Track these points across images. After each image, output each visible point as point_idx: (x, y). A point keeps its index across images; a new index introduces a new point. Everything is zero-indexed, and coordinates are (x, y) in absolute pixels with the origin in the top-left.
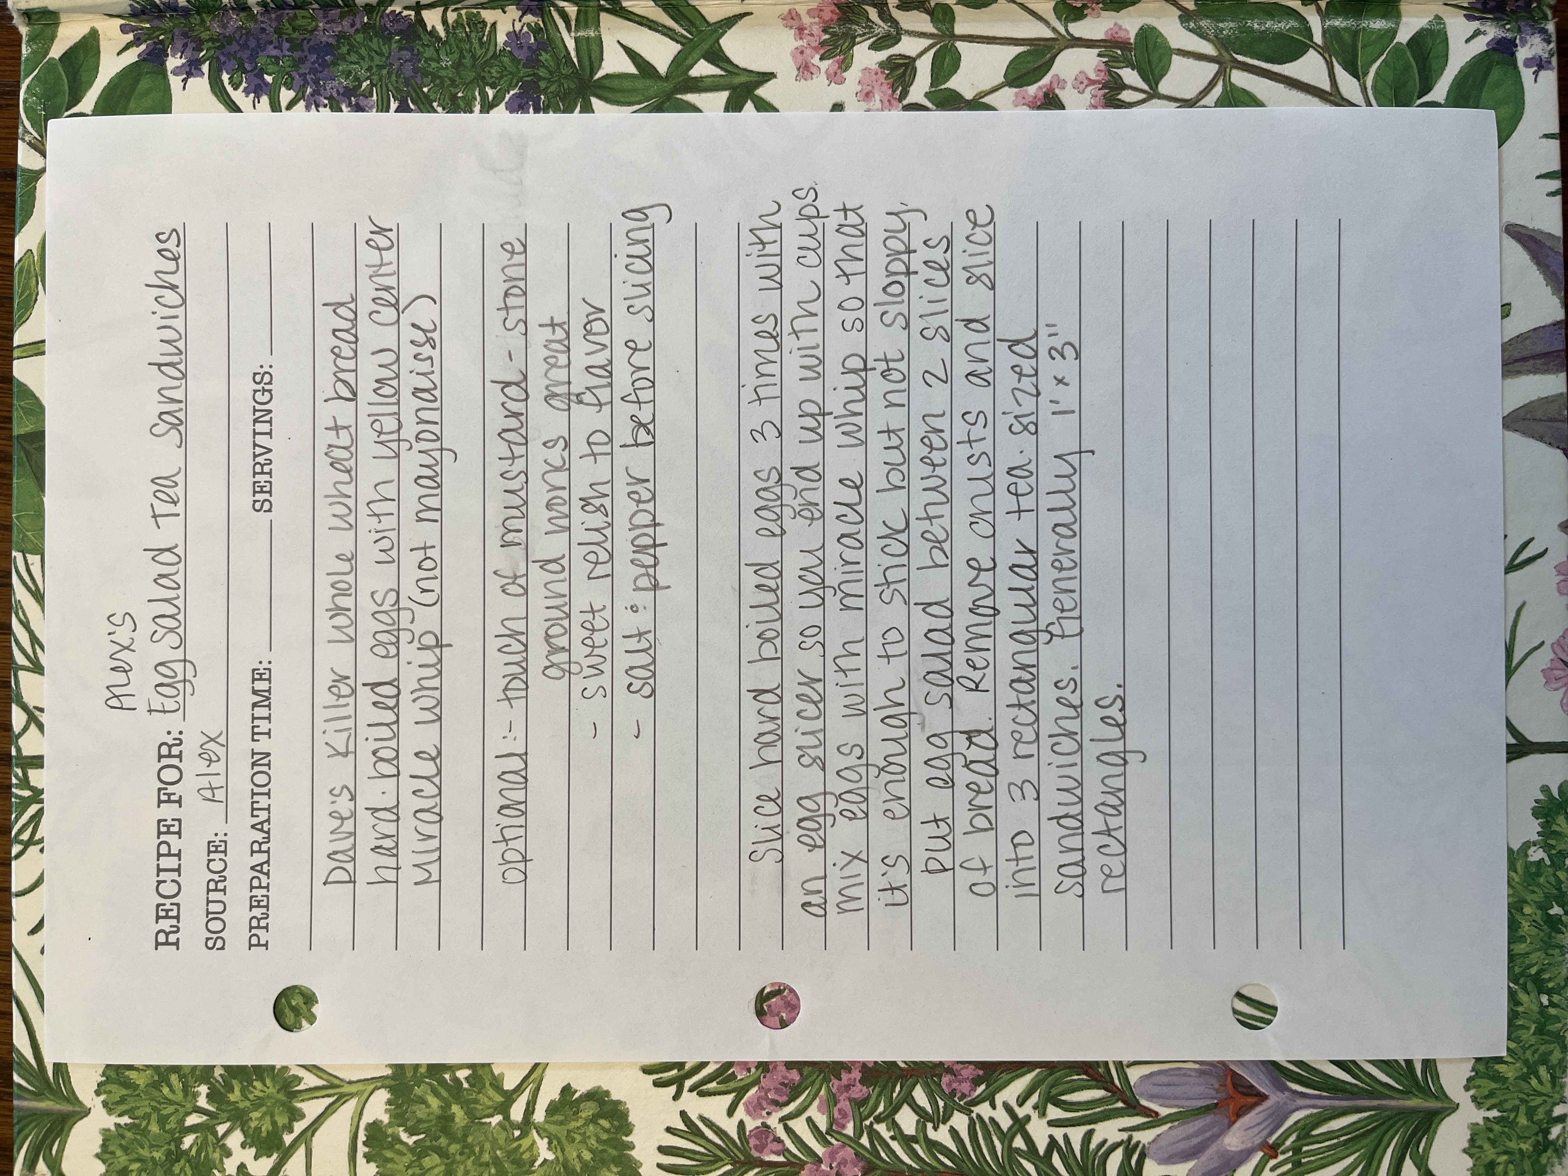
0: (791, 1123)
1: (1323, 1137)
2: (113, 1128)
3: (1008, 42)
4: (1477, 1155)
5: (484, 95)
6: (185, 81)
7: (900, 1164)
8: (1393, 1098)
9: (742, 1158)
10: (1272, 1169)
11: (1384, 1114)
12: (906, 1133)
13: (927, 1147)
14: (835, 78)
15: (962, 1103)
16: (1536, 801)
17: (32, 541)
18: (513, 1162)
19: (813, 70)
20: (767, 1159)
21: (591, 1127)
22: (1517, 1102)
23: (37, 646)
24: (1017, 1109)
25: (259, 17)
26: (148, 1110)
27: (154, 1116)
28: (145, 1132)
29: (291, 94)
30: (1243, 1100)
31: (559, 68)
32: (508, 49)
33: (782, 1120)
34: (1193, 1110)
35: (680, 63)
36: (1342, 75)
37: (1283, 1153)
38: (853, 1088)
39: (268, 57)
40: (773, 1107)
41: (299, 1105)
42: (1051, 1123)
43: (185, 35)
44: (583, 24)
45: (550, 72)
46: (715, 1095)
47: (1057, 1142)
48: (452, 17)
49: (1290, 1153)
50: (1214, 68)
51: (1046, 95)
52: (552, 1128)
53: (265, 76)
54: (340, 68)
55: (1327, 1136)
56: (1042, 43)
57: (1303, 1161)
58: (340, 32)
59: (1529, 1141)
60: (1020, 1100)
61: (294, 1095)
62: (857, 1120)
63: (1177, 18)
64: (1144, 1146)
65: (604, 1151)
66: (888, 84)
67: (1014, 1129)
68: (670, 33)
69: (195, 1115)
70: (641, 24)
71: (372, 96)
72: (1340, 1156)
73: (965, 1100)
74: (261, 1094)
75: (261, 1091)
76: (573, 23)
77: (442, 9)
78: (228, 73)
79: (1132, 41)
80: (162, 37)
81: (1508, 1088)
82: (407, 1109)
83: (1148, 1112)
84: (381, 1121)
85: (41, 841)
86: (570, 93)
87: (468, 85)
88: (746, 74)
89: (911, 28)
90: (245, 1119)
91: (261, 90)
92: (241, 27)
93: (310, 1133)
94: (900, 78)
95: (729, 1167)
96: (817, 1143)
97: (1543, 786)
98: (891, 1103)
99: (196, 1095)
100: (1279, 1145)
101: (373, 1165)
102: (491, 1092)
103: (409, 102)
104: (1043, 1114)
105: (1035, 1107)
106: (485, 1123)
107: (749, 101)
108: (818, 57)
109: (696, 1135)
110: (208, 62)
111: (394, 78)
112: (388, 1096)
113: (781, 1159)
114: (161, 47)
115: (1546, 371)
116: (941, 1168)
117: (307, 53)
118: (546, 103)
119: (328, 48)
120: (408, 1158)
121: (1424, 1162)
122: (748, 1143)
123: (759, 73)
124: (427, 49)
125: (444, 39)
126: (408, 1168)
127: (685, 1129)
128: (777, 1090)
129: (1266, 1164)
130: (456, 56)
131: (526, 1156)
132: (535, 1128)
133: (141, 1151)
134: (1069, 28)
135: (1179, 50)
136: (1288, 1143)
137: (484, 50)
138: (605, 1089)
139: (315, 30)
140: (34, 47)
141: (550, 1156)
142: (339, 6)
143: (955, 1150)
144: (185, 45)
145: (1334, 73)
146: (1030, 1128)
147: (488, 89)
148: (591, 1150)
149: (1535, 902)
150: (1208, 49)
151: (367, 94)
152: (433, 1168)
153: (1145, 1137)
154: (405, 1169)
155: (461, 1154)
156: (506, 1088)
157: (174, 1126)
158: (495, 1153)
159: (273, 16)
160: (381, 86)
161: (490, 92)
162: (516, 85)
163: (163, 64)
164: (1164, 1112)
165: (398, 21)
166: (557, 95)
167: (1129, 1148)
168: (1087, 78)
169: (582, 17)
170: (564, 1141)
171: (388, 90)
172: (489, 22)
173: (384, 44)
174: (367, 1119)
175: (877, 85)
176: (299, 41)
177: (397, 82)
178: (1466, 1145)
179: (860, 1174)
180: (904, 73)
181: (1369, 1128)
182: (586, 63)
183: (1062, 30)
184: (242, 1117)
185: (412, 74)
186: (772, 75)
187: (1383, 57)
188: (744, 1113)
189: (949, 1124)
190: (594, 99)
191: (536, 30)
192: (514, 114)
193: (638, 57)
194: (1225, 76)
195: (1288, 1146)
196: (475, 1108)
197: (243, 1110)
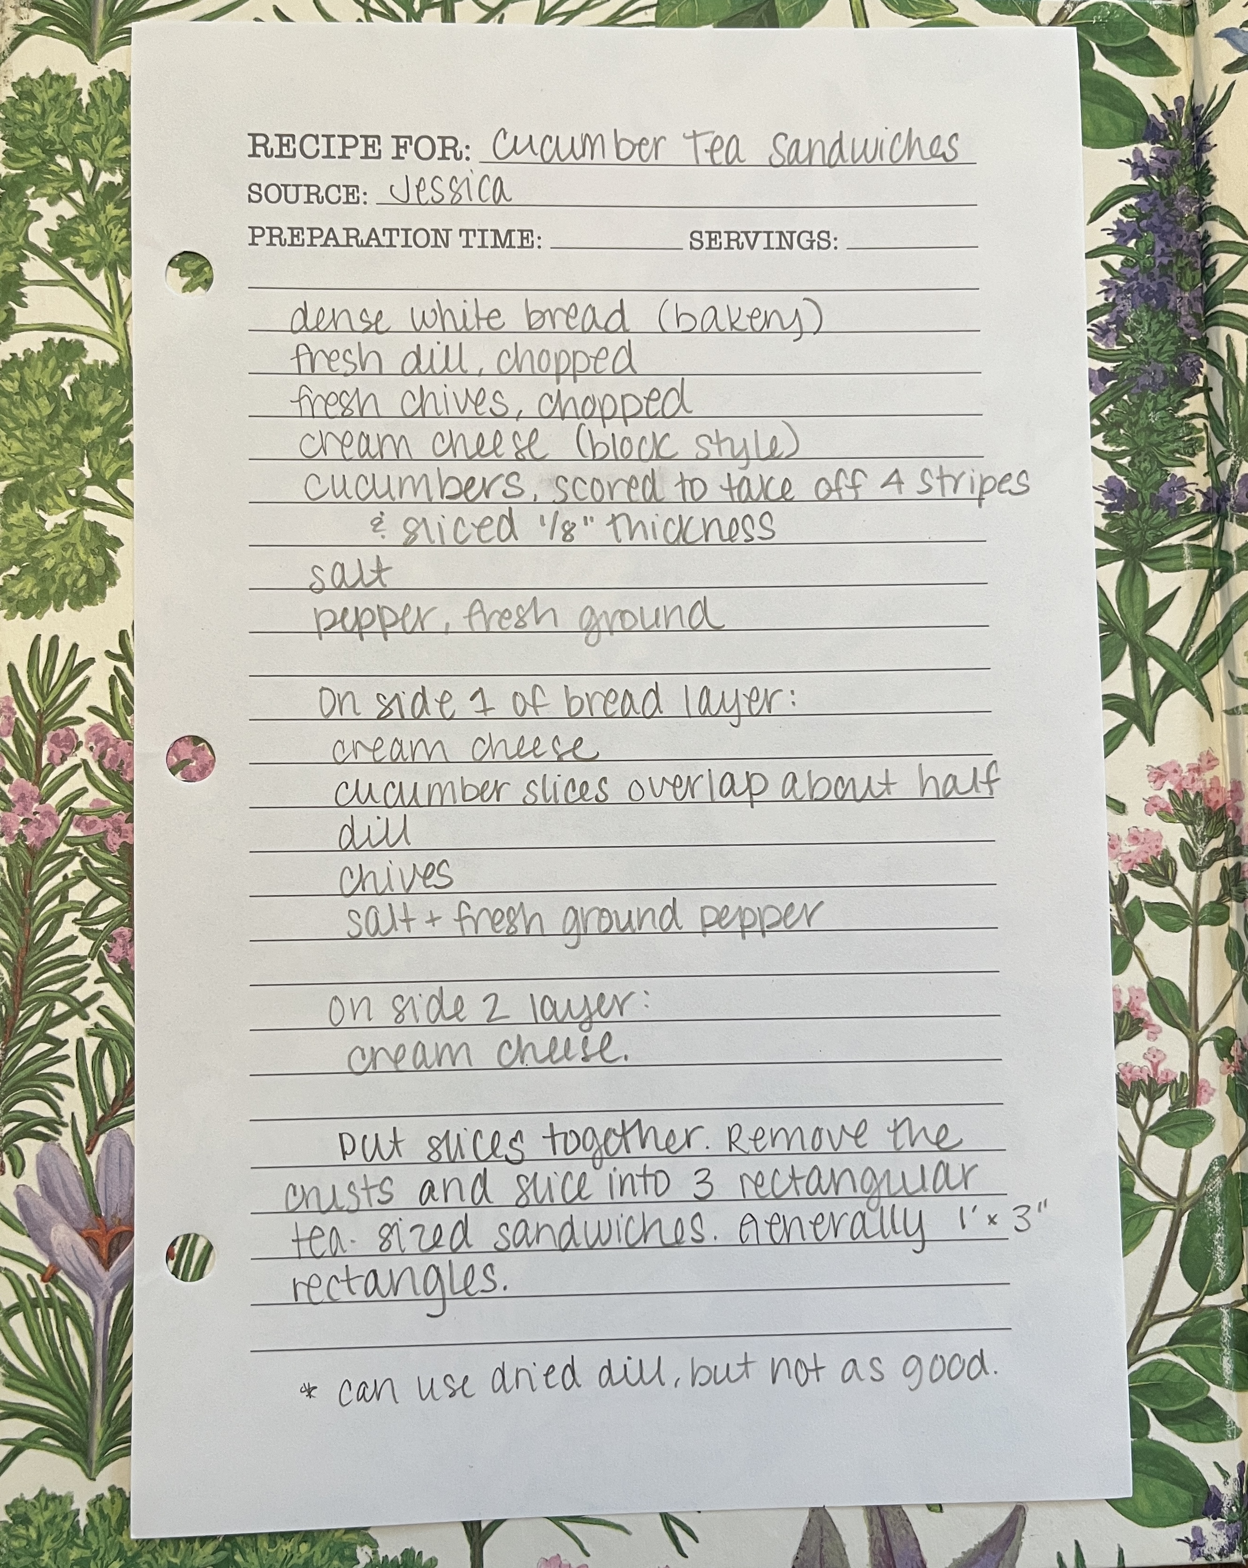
0: (81, 771)
1: (63, 1330)
2: (77, 87)
3: (1193, 983)
4: (38, 1505)
5: (1122, 455)
6: (1128, 161)
7: (38, 884)
8: (103, 1414)
9: (46, 722)
10: (30, 1277)
11: (86, 1396)
12: (70, 890)
13: (56, 912)
14: (1151, 805)
15: (101, 948)
16: (420, 1553)
17: (669, 12)
18: (42, 488)
19: (1159, 783)
20: (45, 747)
21: (78, 567)
22: (94, 1547)
23: (564, 17)
24: (95, 1006)
25: (1193, 233)
26: (96, 123)
27: (89, 129)
28: (73, 119)
29: (1117, 266)
30: (104, 1243)
31: (1152, 528)
32: (1169, 479)
33: (85, 762)
34: (94, 1191)
35: (1160, 649)
36: (1170, 1327)
37: (47, 1288)
38: (117, 835)
39: (1154, 243)
40: (98, 753)
41: (102, 274)
42: (80, 1041)
43: (1174, 160)
44: (1197, 552)
45: (1148, 520)
46: (111, 693)
47: (61, 1048)
48: (1199, 423)
49: (46, 1296)
51: (1141, 1020)
52: (77, 528)
53: (1134, 241)
54: (1144, 314)
55: (64, 1336)
56: (1193, 1014)
57: (38, 1310)
58: (1180, 313)
59: (51, 1563)
60: (105, 1009)
61: (112, 268)
62: (84, 840)
63: (1222, 1153)
64: (57, 1139)
65: (54, 581)
66: (1147, 859)
67: (74, 1003)
68: (1190, 639)
69: (91, 169)
70: (1198, 610)
71: (1118, 345)
72: (43, 1351)
73: (105, 952)
74: (113, 236)
75: (116, 237)
76: (1196, 542)
77: (1206, 413)
78: (1136, 204)
79: (1198, 1107)
80: (1171, 138)
81: (111, 1535)
82: (98, 382)
83: (92, 1144)
84: (85, 356)
85: (369, 19)
86: (1127, 540)
87: (1131, 439)
88: (1152, 717)
89: (1203, 881)
90: (88, 221)
91: (1120, 236)
92: (1182, 215)
94: (1153, 871)
95: (36, 708)
96: (61, 798)
97: (436, 1560)
98: (101, 875)
99: (112, 171)
100: (55, 1283)
101: (40, 347)
102: (114, 466)
103: (1113, 382)
105: (97, 1025)
106: (83, 460)
107: (1125, 719)
108: (1172, 787)
109: (70, 674)
110: (1146, 184)
111: (1136, 366)
112: (111, 363)
113: (44, 762)
114: (1162, 137)
115: (873, 1553)
116: (33, 928)
117: (1158, 281)
118: (1116, 516)
119: (1163, 302)
120: (48, 383)
121: (34, 1445)
122: (61, 727)
123: (1153, 728)
124: (1166, 399)
125: (1176, 415)
127: (76, 664)
128: (114, 758)
129: (35, 1269)
130: (1160, 427)
131: (49, 502)
132: (78, 511)
133: (53, 115)
134: (1208, 1042)
135: (1190, 1155)
136: (58, 1293)
137: (1166, 454)
138: (117, 581)
139: (1182, 289)
140: (1160, 13)
141: (49, 526)
142: (1205, 313)
143: (52, 942)
144: (1164, 161)
145: (1172, 1318)
146: (76, 1018)
147: (1129, 458)
148: (54, 568)
149: (312, 1556)
150: (1192, 1187)
151: (1119, 340)
152: (37, 408)
153: (66, 1140)
154: (36, 379)
155: (51, 436)
156: (119, 481)
157: (79, 148)
158: (53, 470)
159: (1194, 248)
160: (1127, 354)
162: (1133, 486)
163: (1145, 139)
164: (92, 1160)
165: (1193, 370)
166: (1125, 528)
167: (55, 1124)
168: (1159, 1062)
169: (1204, 552)
170: (65, 540)
171: (1124, 361)
172: (1194, 460)
173: (1169, 356)
174: (88, 342)
175: (1145, 847)
176: (1169, 273)
177: (1133, 369)
178: (49, 1492)
179: (27, 843)
180: (1158, 875)
181: (72, 1381)
182: (1157, 556)
183: (1206, 1035)
184: (89, 217)
185: (1140, 384)
186: (1151, 741)
187: (1193, 1371)
188: (92, 724)
189: (80, 935)
190: (1121, 563)
191: (1188, 506)
192: (1104, 484)
193: (1165, 607)
194: (1165, 1203)
195: (54, 1293)
196: (98, 451)
197: (96, 218)
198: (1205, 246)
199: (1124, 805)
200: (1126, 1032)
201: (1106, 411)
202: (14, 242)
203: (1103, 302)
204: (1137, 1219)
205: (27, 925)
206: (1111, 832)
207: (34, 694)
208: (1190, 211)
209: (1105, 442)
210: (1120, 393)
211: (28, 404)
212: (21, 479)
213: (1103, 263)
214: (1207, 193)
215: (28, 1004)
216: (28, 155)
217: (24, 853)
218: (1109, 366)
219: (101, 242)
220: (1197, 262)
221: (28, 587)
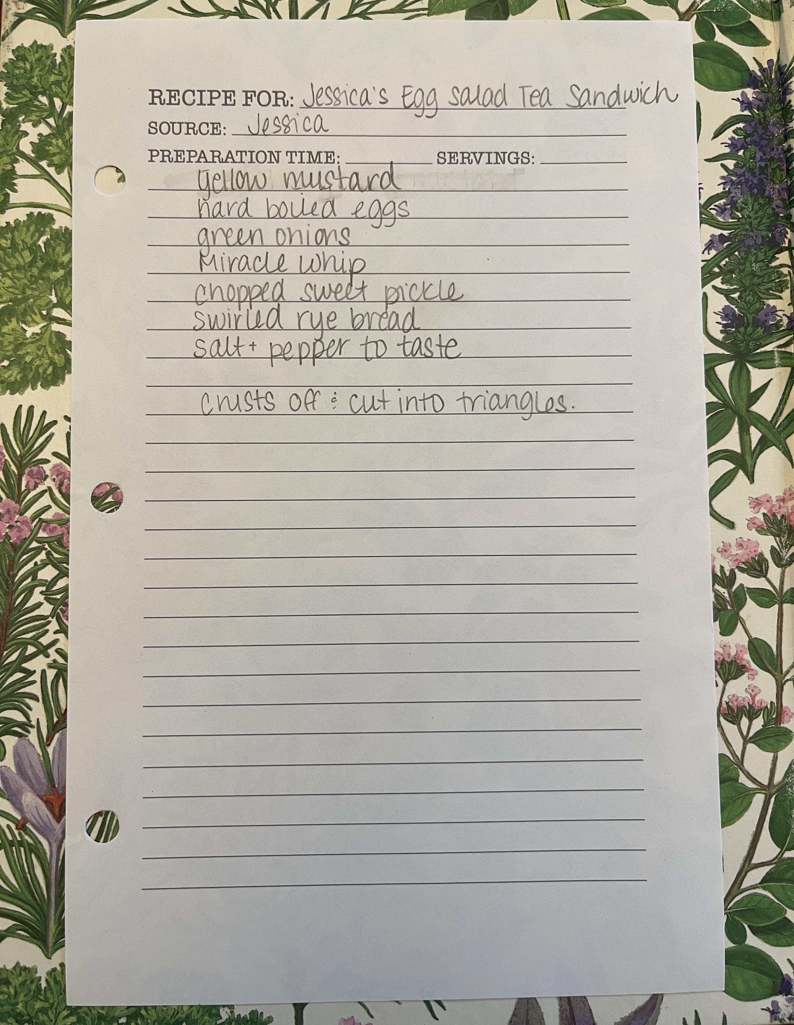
0: (47, 495)
1: (30, 862)
2: (53, 52)
3: (779, 640)
4: (14, 973)
5: (734, 291)
6: (738, 100)
7: (18, 568)
8: (56, 912)
9: (24, 462)
10: (8, 826)
11: (45, 905)
12: (39, 573)
13: (29, 587)
14: (751, 523)
15: (59, 611)
16: (262, 1013)
17: (437, 2)
18: (25, 309)
19: (757, 509)
20: (24, 478)
21: (48, 361)
22: (51, 1001)
23: (368, 5)
24: (54, 648)
25: (781, 147)
26: (64, 74)
27: (60, 78)
28: (50, 72)
29: (731, 167)
30: (56, 805)
31: (753, 340)
32: (765, 307)
33: (50, 489)
34: (51, 770)
35: (758, 420)
36: (763, 872)
37: (20, 834)
39: (755, 153)
40: (58, 483)
41: (66, 171)
42: (43, 672)
43: (768, 100)
44: (783, 356)
45: (751, 334)
46: (67, 443)
47: (31, 676)
48: (785, 270)
49: (19, 839)
50: (766, 783)
51: (744, 666)
52: (47, 335)
53: (743, 151)
54: (749, 198)
55: (30, 865)
56: (779, 663)
57: (14, 848)
58: (773, 198)
59: (24, 1010)
60: (60, 651)
62: (49, 540)
64: (27, 736)
65: (31, 370)
66: (748, 559)
67: (40, 646)
68: (778, 413)
69: (61, 104)
70: (784, 394)
71: (731, 219)
73: (60, 613)
76: (783, 349)
77: (790, 264)
78: (744, 127)
79: (782, 725)
80: (766, 86)
81: (61, 994)
82: (62, 241)
83: (50, 739)
84: (54, 224)
86: (737, 347)
87: (739, 281)
88: (753, 464)
89: (786, 574)
90: (58, 136)
91: (733, 148)
92: (774, 135)
93: (47, 177)
94: (753, 567)
95: (18, 453)
96: (34, 512)
97: (272, 1018)
98: (59, 563)
100: (25, 831)
101: (25, 218)
103: (728, 243)
104: (50, 666)
105: (55, 661)
106: (51, 291)
107: (734, 466)
108: (765, 512)
109: (41, 430)
110: (750, 114)
111: (743, 233)
113: (23, 488)
114: (760, 85)
115: (561, 1018)
116: (14, 597)
117: (758, 177)
118: (730, 332)
119: (762, 191)
120: (29, 241)
121: (11, 935)
122: (34, 466)
123: (753, 472)
124: (763, 254)
125: (770, 265)
126: (23, 241)
127: (45, 424)
129: (12, 822)
130: (760, 273)
131: (29, 318)
132: (47, 325)
133: (38, 70)
134: (789, 682)
135: (777, 757)
136: (27, 837)
137: (764, 291)
138: (72, 371)
139: (774, 183)
140: (757, 5)
141: (28, 334)
142: (789, 198)
143: (27, 606)
144: (761, 100)
145: (764, 866)
146: (41, 657)
147: (738, 294)
148: (32, 361)
149: (191, 1013)
150: (778, 778)
151: (732, 216)
152: (22, 257)
153: (33, 736)
154: (22, 239)
155: (31, 275)
157: (54, 91)
158: (32, 298)
160: (738, 225)
161: (736, 295)
162: (741, 312)
163: (748, 86)
164: (50, 750)
165: (781, 236)
166: (735, 339)
167: (26, 726)
168: (756, 695)
169: (787, 356)
170: (40, 343)
171: (735, 229)
172: (782, 295)
173: (766, 227)
174: (56, 214)
175: (747, 551)
176: (765, 172)
177: (741, 235)
178: (22, 965)
179: (11, 541)
180: (756, 570)
181: (36, 895)
182: (757, 358)
183: (788, 677)
184: (59, 134)
185: (746, 245)
186: (752, 481)
187: (776, 900)
188: (55, 463)
189: (45, 602)
190: (733, 363)
191: (778, 325)
192: (721, 311)
193: (762, 392)
194: (760, 789)
195: (24, 837)
196: (61, 285)
197: (63, 135)
198: (789, 155)
199: (733, 523)
200: (734, 673)
201: (724, 262)
202: (10, 151)
203: (722, 190)
204: (741, 800)
205: (10, 595)
206: (724, 541)
207: (17, 444)
208: (778, 133)
209: (722, 283)
210: (732, 251)
211: (16, 255)
212: (11, 303)
213: (722, 165)
214: (790, 121)
215: (10, 647)
216: (21, 96)
217: (9, 548)
218: (726, 233)
219: (65, 151)
220: (783, 165)
221: (15, 374)
